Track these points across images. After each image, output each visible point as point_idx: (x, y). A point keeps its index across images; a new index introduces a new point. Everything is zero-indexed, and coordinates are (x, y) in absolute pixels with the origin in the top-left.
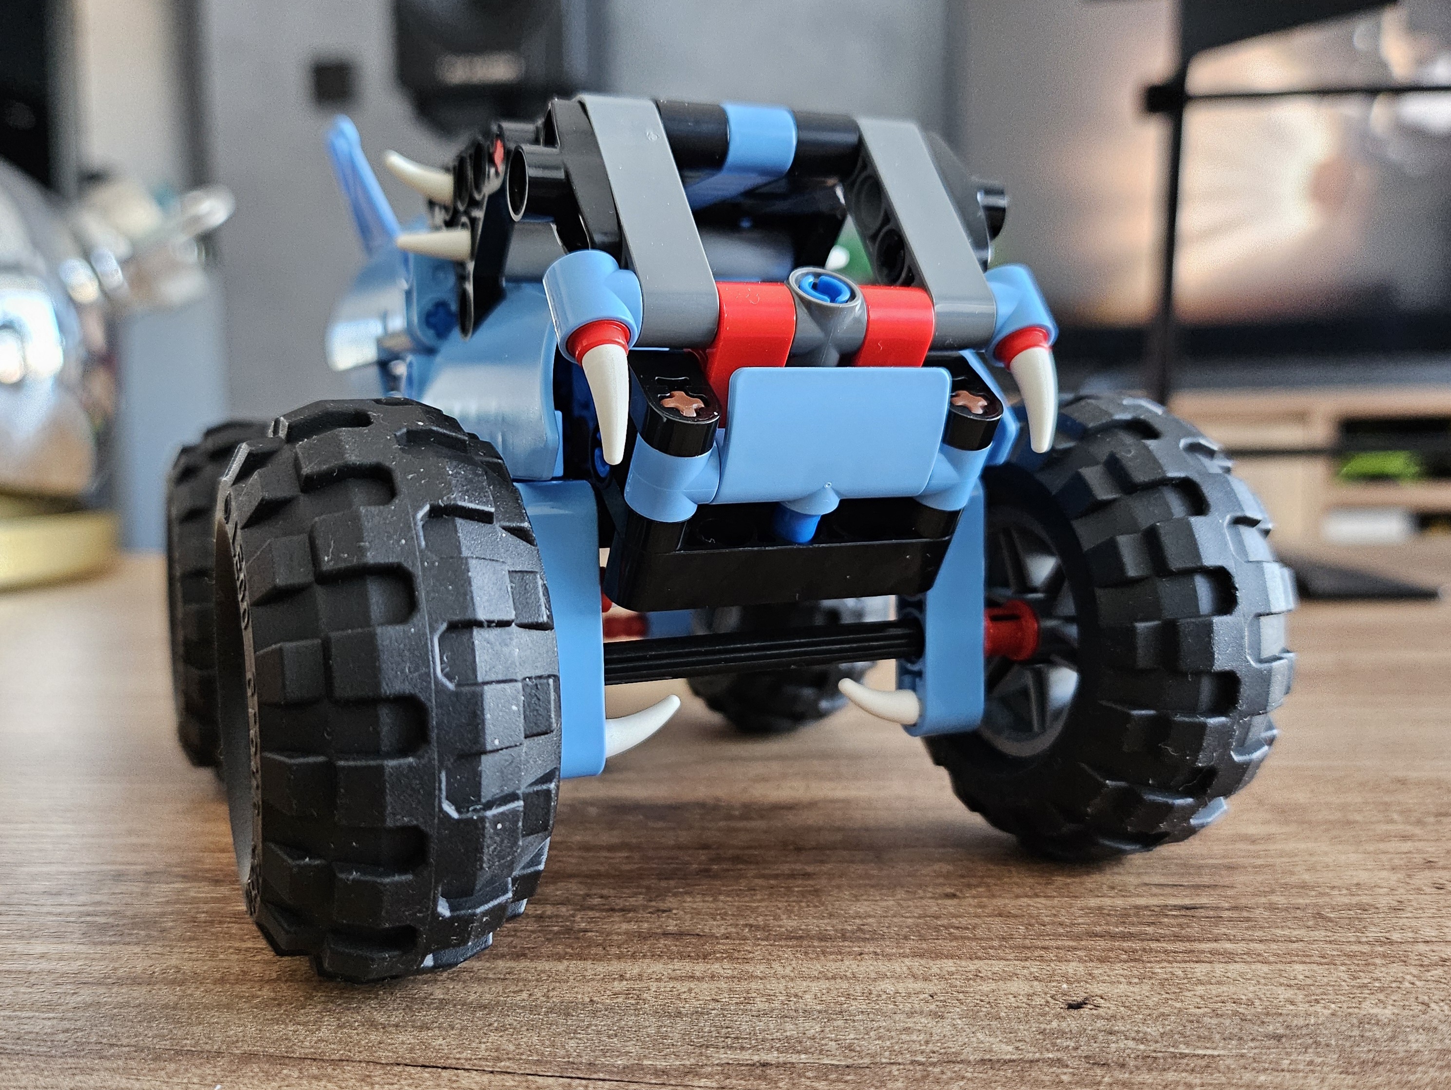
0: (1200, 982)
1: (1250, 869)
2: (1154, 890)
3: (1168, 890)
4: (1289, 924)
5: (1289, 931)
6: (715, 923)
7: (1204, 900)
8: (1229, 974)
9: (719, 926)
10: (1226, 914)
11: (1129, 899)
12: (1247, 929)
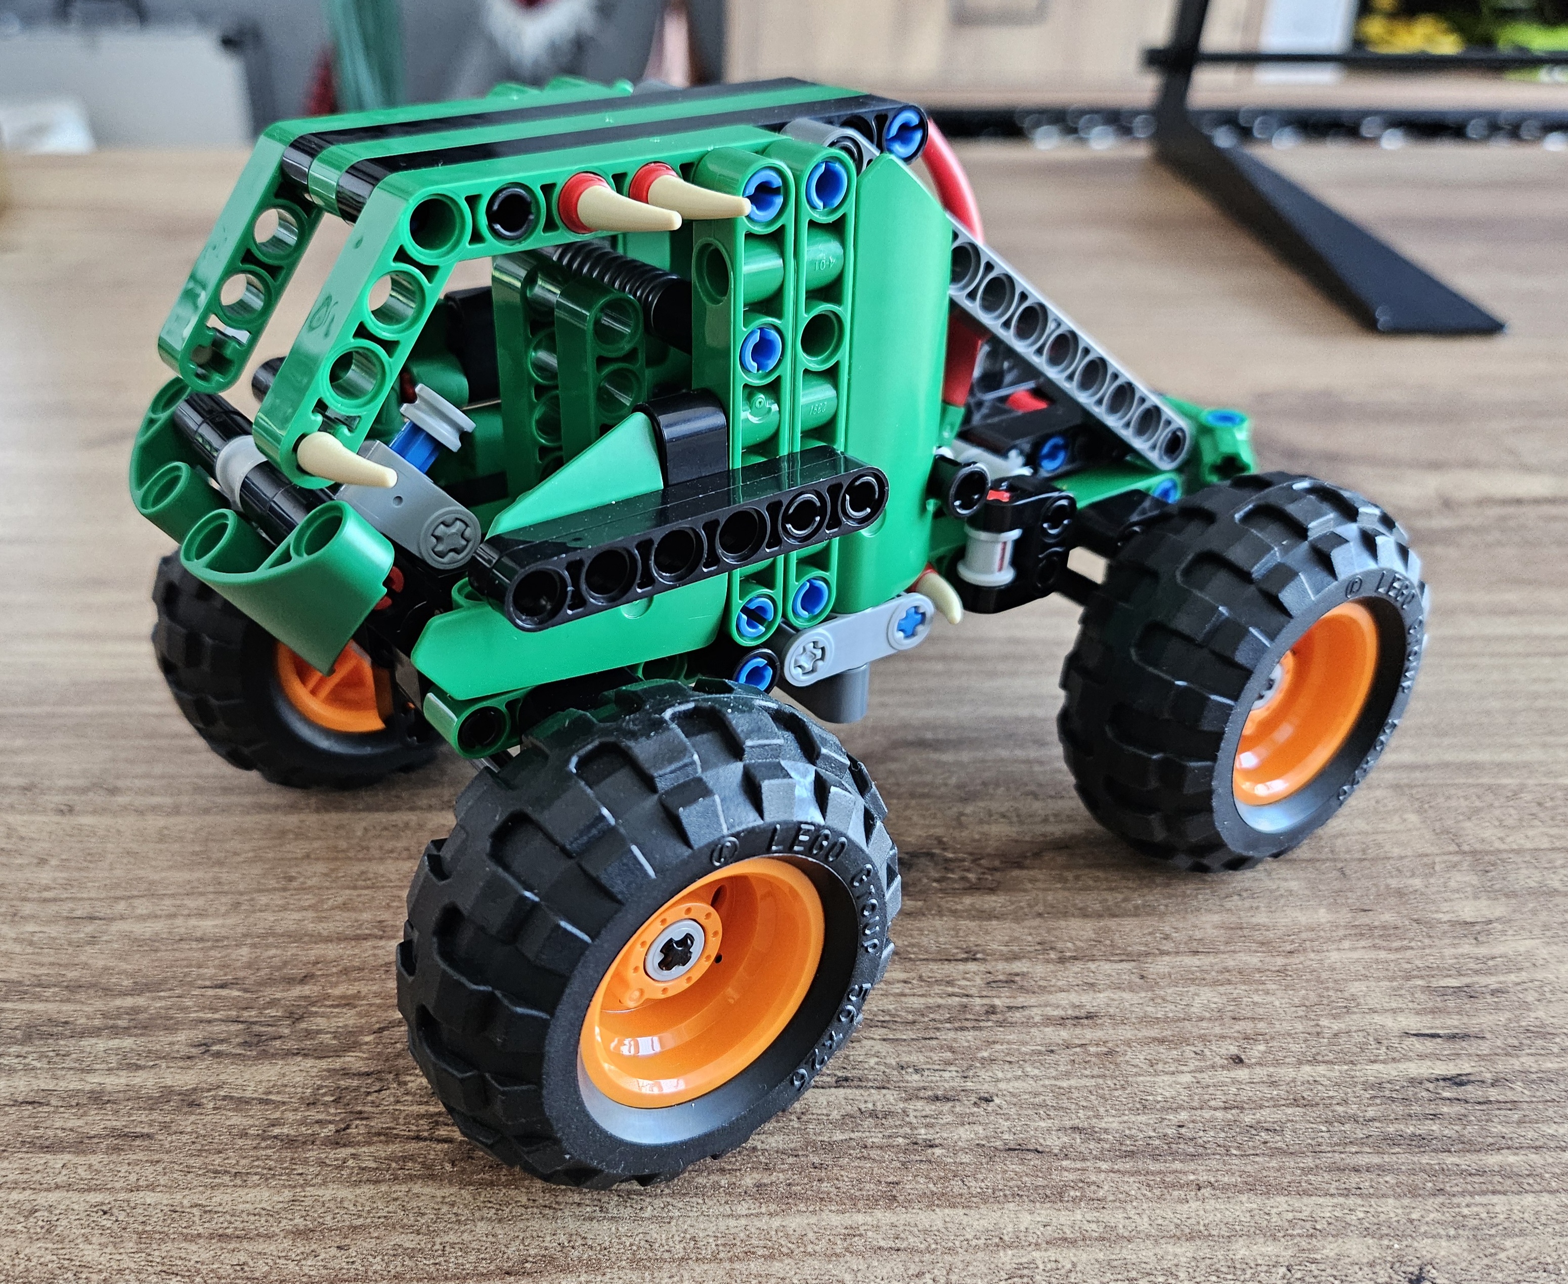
0: (1507, 1233)
1: (1489, 999)
2: (1419, 1045)
3: (1430, 1044)
4: (1550, 1113)
5: (1555, 1126)
6: (1042, 1124)
7: (1465, 1067)
8: (1526, 1215)
9: (1049, 1130)
10: (1493, 1094)
11: (1402, 1066)
12: (1520, 1122)
